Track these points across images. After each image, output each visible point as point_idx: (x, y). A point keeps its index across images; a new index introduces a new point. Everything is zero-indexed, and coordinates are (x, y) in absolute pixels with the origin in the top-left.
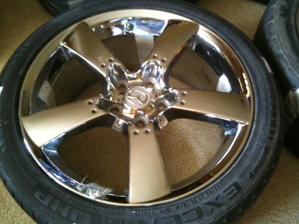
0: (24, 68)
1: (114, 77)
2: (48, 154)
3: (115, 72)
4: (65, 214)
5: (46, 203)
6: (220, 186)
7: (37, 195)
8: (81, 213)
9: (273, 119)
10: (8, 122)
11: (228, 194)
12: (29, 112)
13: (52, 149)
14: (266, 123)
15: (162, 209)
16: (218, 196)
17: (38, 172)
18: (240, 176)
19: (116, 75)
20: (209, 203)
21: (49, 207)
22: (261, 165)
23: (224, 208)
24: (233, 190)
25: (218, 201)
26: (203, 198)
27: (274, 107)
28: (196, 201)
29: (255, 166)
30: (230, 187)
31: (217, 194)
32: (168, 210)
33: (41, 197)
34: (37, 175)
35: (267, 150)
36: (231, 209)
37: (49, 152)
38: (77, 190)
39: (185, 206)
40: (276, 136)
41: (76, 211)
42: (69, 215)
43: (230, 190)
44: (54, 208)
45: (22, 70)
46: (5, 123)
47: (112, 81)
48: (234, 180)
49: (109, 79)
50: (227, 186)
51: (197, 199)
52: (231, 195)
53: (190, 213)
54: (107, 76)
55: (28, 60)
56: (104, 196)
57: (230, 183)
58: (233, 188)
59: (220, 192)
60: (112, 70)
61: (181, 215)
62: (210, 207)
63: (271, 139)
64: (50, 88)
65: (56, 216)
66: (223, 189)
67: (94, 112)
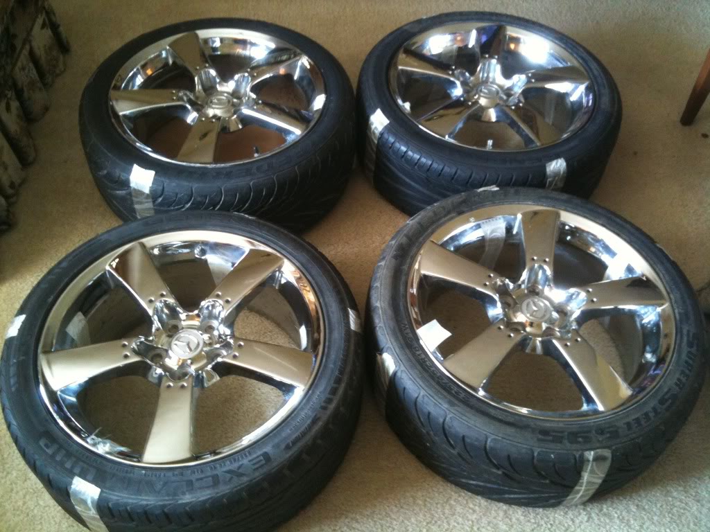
0: (55, 294)
1: (164, 316)
2: (64, 400)
3: (166, 311)
4: (68, 465)
5: (50, 451)
6: (248, 454)
7: (42, 443)
8: (85, 466)
9: (335, 385)
10: (24, 358)
11: (254, 464)
12: (52, 348)
13: (70, 396)
14: (325, 389)
15: (176, 473)
16: (242, 464)
17: (48, 417)
18: (273, 446)
19: (166, 314)
20: (229, 472)
21: (53, 456)
22: (302, 436)
23: (245, 479)
24: (261, 460)
25: (240, 471)
26: (225, 465)
27: (341, 372)
28: (215, 468)
29: (294, 437)
30: (258, 457)
31: (241, 463)
32: (182, 474)
33: (46, 446)
34: (47, 420)
35: (314, 421)
36: (254, 481)
37: (65, 398)
38: (87, 442)
39: (202, 472)
40: (332, 406)
41: (81, 463)
42: (73, 467)
43: (258, 460)
44: (58, 458)
45: (52, 297)
46: (22, 358)
47: (160, 320)
48: (265, 450)
49: (156, 318)
50: (255, 456)
51: (218, 466)
52: (257, 466)
53: (205, 480)
54: (154, 314)
55: (62, 285)
56: (115, 452)
57: (259, 453)
58: (262, 458)
59: (245, 461)
60: (162, 308)
61: (194, 480)
62: (229, 476)
63: (324, 408)
64: (84, 322)
65: (58, 468)
66: (250, 458)
67: (126, 357)
